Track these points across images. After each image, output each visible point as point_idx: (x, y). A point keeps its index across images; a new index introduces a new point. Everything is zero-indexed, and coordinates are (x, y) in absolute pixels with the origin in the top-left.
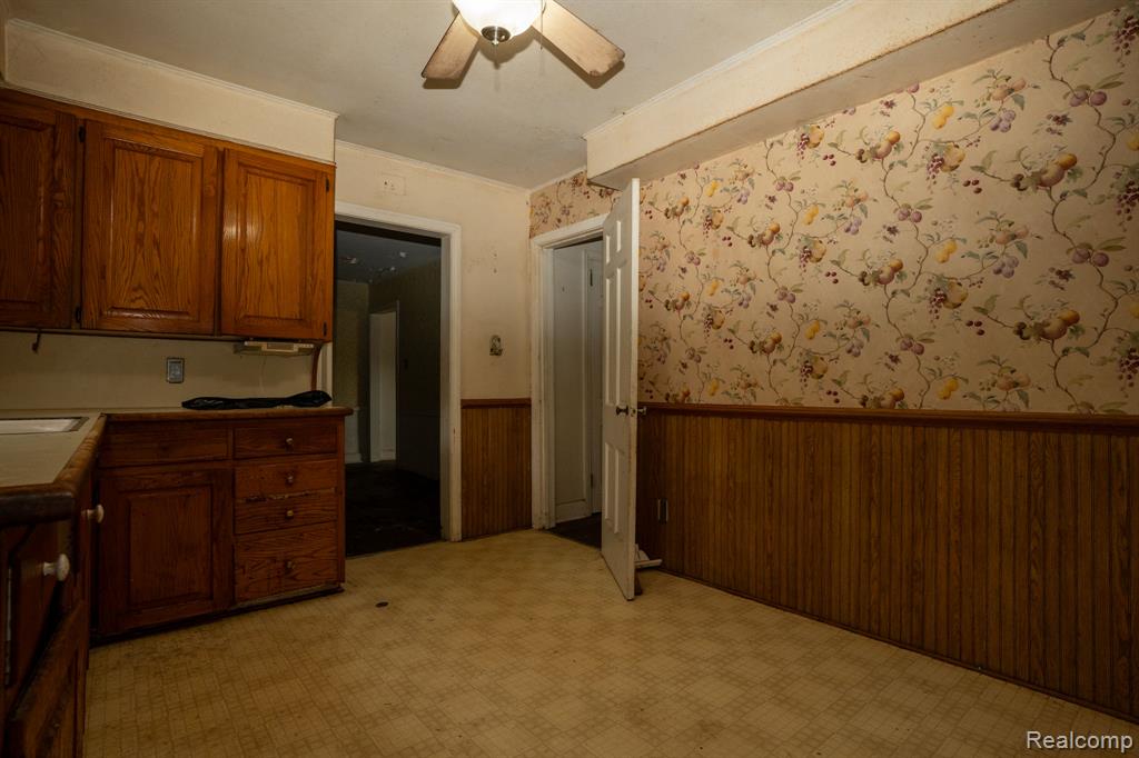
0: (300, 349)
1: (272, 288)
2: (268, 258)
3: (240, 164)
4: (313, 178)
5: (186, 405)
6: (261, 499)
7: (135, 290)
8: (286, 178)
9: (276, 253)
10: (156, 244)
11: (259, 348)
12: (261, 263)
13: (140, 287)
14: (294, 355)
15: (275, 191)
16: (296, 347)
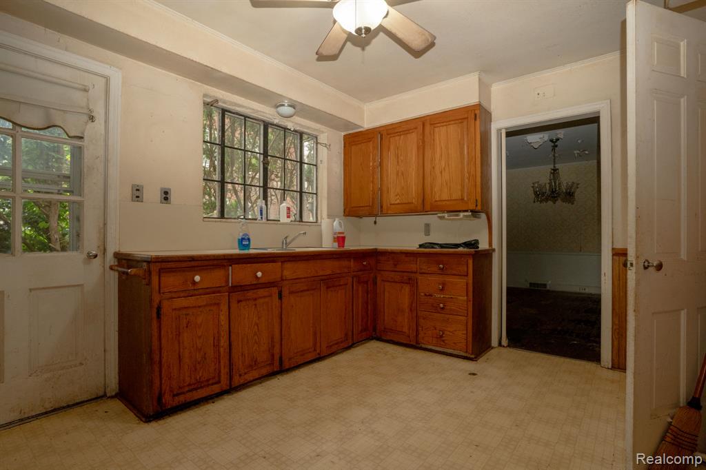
0: (464, 216)
1: (447, 184)
2: (444, 169)
3: (431, 124)
4: (466, 116)
5: (421, 246)
6: (431, 295)
7: (397, 196)
8: (453, 122)
9: (448, 165)
10: (403, 174)
11: (444, 217)
12: (441, 173)
13: (398, 194)
14: (461, 219)
15: (447, 132)
16: (462, 214)
